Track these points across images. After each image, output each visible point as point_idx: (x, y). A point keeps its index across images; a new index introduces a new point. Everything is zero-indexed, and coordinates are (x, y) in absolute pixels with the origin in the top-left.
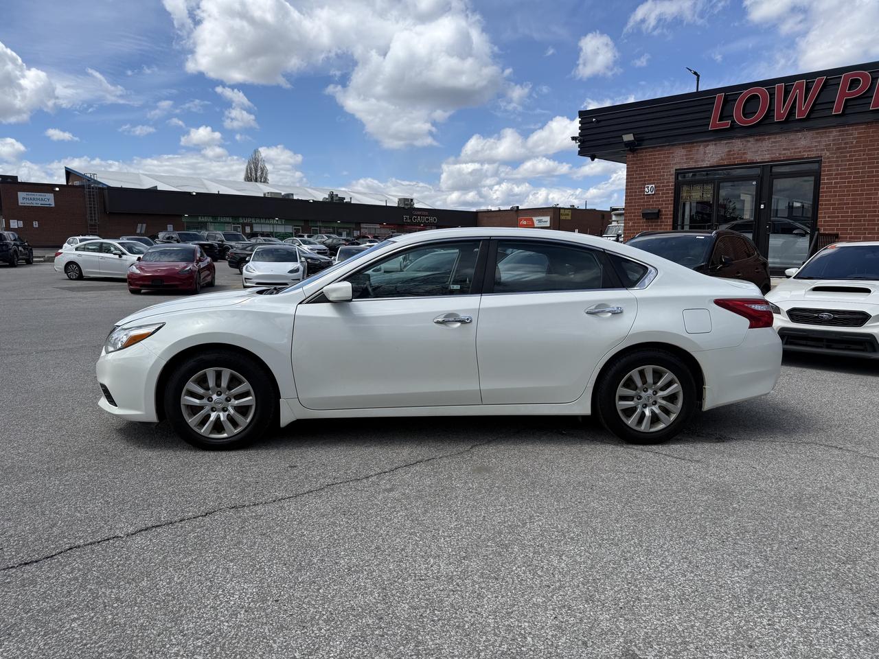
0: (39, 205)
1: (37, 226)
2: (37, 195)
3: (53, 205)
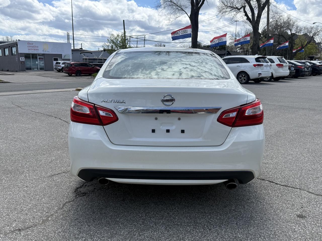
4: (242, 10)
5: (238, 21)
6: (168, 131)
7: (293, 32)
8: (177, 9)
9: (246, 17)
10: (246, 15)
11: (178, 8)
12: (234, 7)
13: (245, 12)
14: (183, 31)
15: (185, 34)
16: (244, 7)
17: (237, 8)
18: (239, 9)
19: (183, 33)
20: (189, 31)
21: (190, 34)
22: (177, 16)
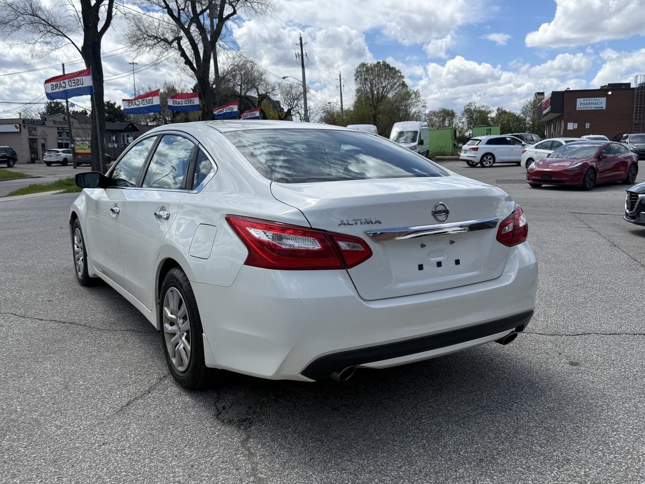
0: (593, 109)
1: (589, 127)
2: (592, 100)
3: (604, 108)
4: (175, 44)
5: (136, 64)
6: (439, 264)
7: (262, 92)
8: (48, 32)
9: (183, 59)
10: (183, 54)
11: (51, 31)
12: (160, 38)
13: (180, 49)
14: (73, 82)
15: (77, 87)
16: (178, 39)
17: (165, 40)
18: (170, 43)
19: (74, 84)
20: (88, 81)
21: (89, 86)
22: (53, 48)
